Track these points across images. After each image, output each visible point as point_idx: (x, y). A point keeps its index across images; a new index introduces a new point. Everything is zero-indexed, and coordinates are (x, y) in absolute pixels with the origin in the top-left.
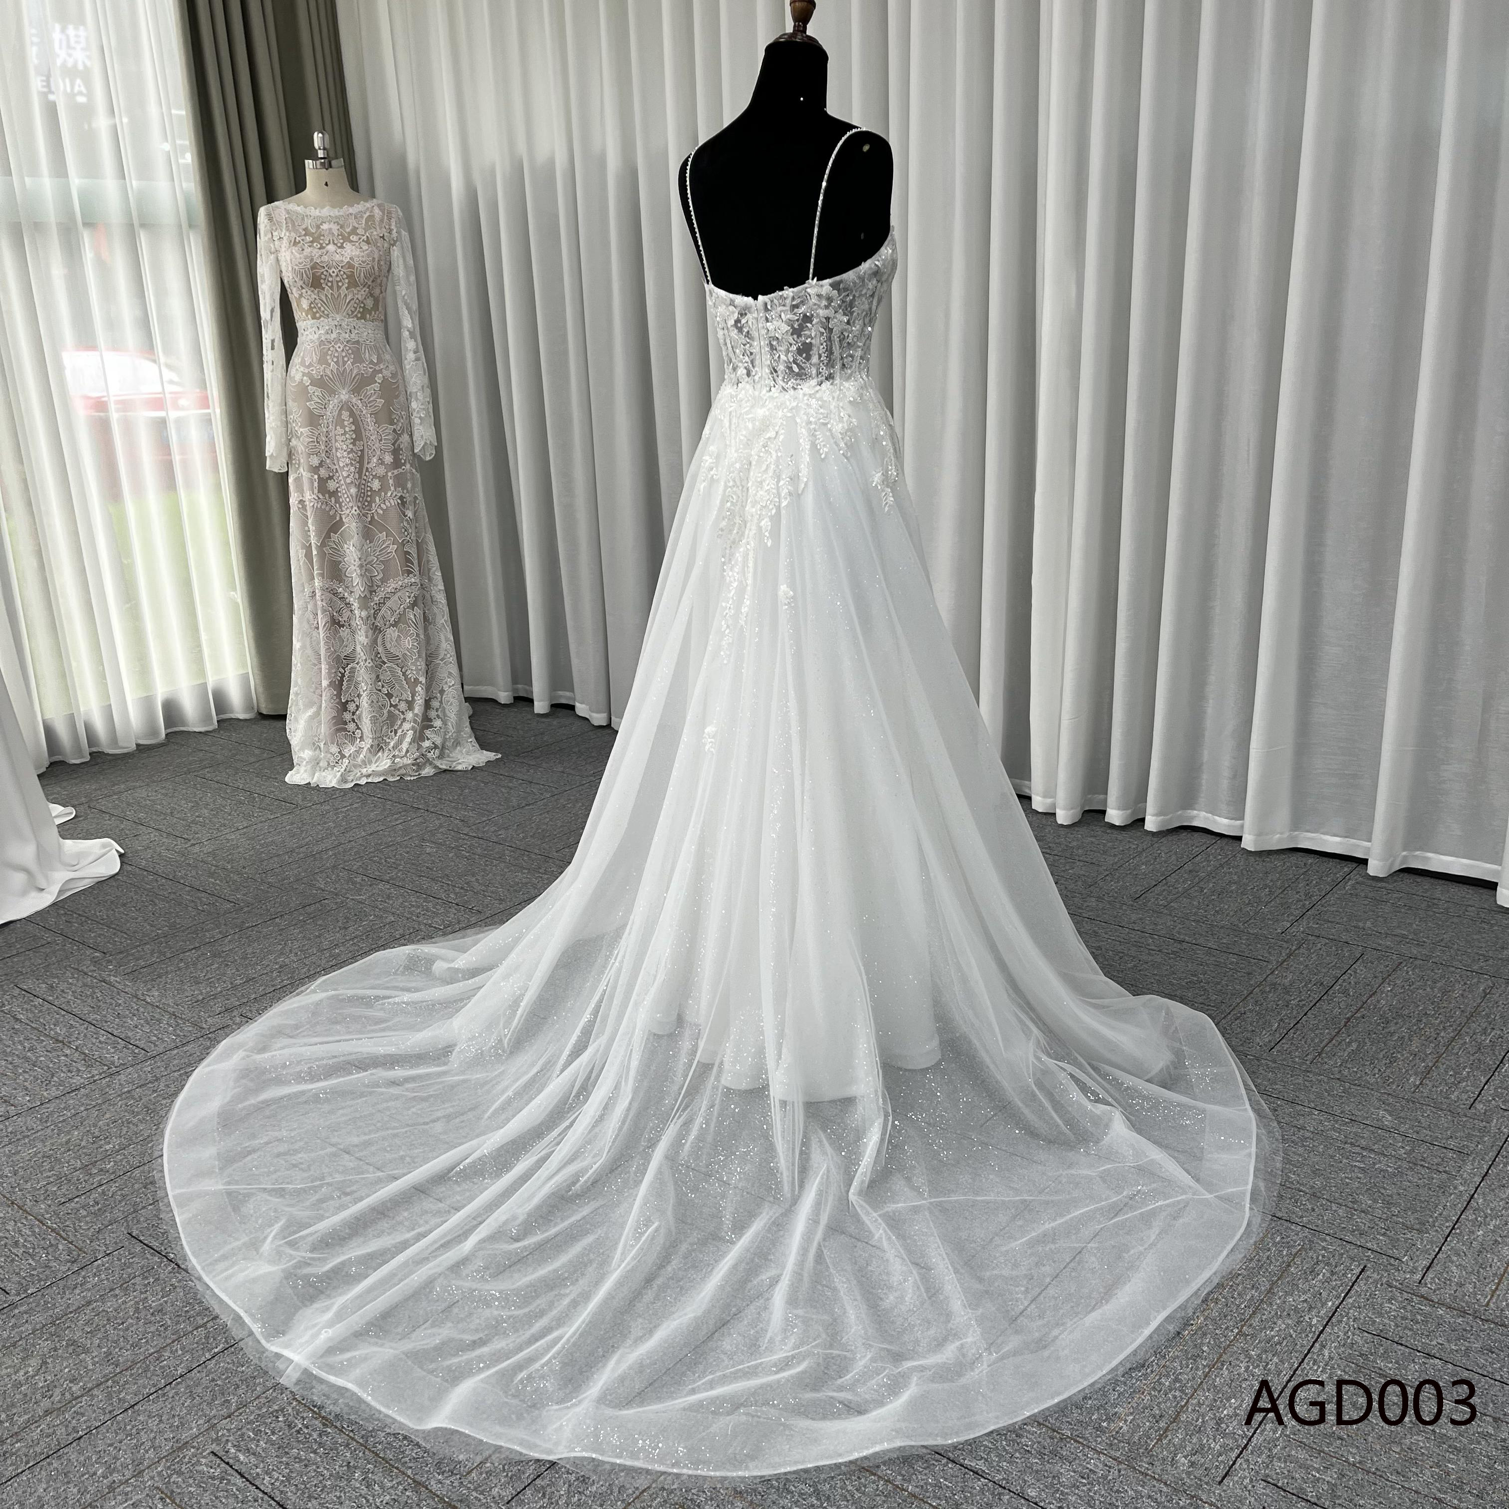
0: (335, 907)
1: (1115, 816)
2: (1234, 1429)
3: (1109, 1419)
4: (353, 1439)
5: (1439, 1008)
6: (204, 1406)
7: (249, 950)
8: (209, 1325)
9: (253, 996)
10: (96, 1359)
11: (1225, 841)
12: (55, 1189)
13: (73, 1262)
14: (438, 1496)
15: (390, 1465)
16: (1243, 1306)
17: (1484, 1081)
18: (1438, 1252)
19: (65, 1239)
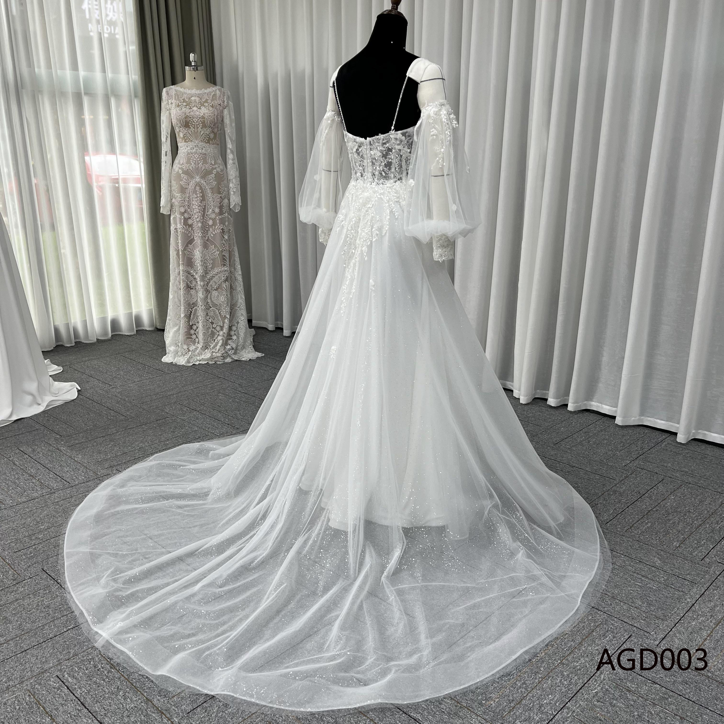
0: (171, 421)
1: (552, 402)
2: (548, 710)
3: (486, 700)
4: (123, 675)
5: (696, 509)
6: (58, 653)
7: (127, 439)
8: (69, 615)
9: (124, 461)
10: (14, 627)
11: (606, 418)
12: (14, 545)
13: (14, 580)
14: (156, 707)
15: (137, 690)
16: (565, 650)
17: (712, 547)
18: (670, 631)
19: (13, 569)
